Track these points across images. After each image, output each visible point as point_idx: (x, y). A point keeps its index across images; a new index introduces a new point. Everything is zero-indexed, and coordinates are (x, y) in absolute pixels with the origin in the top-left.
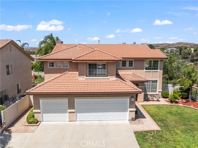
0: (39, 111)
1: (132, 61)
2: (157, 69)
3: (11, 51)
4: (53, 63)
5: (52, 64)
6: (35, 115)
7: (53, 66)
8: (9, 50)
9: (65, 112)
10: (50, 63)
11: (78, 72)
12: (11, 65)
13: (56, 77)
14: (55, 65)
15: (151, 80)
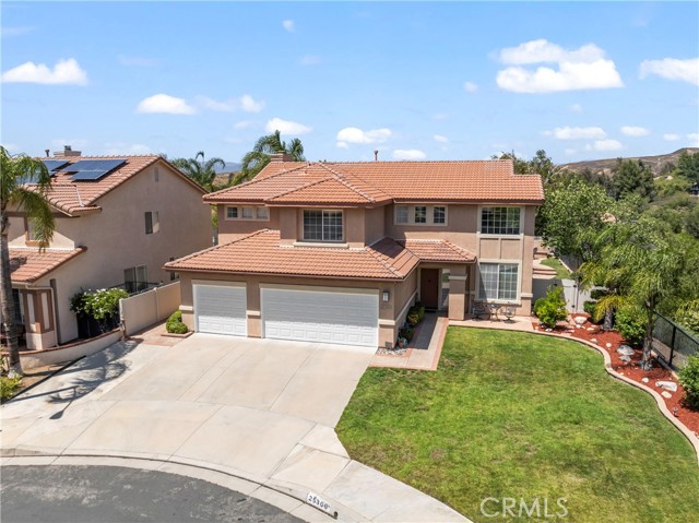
0: (189, 308)
1: (443, 209)
2: (517, 232)
3: (157, 180)
4: (235, 209)
5: (234, 212)
6: (183, 316)
7: (236, 215)
8: (153, 179)
9: (240, 315)
10: (229, 209)
11: (279, 232)
12: (157, 213)
13: (236, 239)
14: (239, 212)
15: (497, 264)
